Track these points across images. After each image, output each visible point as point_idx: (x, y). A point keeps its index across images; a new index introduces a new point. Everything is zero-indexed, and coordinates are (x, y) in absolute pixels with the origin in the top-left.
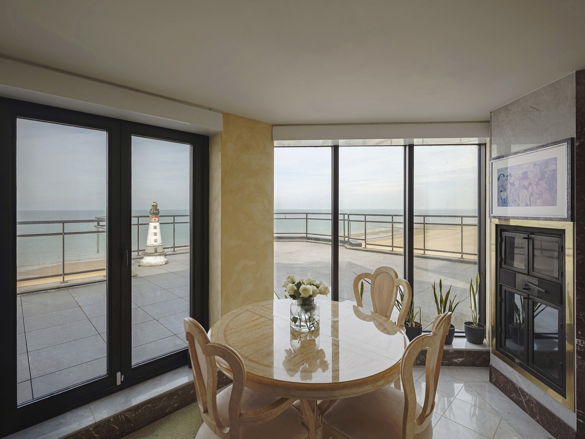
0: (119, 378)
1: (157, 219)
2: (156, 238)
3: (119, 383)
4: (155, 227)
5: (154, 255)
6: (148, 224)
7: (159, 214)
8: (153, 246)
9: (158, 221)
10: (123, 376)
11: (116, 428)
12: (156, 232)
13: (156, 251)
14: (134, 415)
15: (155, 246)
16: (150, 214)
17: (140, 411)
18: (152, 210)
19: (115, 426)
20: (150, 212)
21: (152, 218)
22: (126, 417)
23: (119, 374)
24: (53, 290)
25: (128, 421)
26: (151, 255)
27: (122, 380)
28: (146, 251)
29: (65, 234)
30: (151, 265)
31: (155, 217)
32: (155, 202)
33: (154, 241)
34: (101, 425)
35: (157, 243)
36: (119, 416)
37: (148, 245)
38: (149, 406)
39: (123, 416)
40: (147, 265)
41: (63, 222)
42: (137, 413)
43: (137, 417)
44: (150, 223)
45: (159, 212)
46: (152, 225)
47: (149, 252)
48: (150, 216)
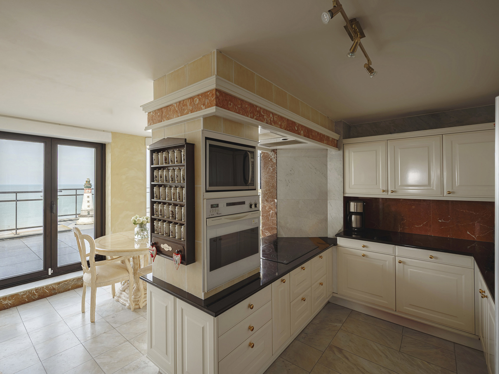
0: (50, 271)
1: (90, 191)
2: (89, 205)
3: (50, 274)
4: (88, 197)
5: (87, 217)
6: (83, 195)
7: (91, 187)
8: (86, 210)
9: (91, 192)
10: (52, 271)
11: (47, 291)
12: (88, 200)
13: (89, 214)
14: (57, 286)
15: (88, 210)
16: (85, 187)
17: (61, 285)
18: (85, 184)
19: (46, 290)
20: (84, 186)
21: (86, 190)
22: (53, 287)
23: (50, 269)
24: (8, 239)
25: (54, 289)
26: (85, 217)
27: (52, 273)
28: (81, 214)
29: (18, 201)
30: (84, 224)
31: (88, 189)
32: (88, 178)
33: (87, 206)
34: (38, 289)
35: (90, 208)
36: (49, 286)
37: (83, 210)
38: (66, 283)
39: (51, 286)
40: (81, 224)
41: (16, 193)
42: (59, 286)
43: (59, 288)
44: (84, 194)
45: (91, 186)
46: (86, 195)
47: (83, 214)
48: (84, 189)
